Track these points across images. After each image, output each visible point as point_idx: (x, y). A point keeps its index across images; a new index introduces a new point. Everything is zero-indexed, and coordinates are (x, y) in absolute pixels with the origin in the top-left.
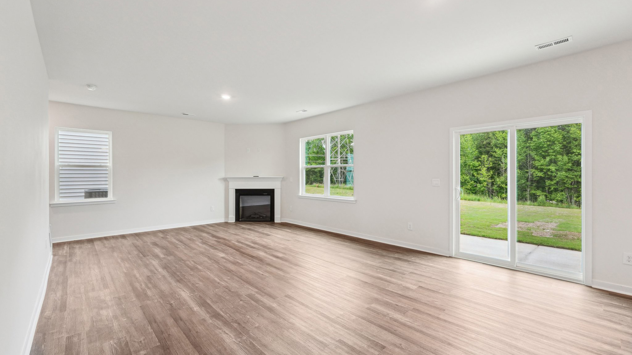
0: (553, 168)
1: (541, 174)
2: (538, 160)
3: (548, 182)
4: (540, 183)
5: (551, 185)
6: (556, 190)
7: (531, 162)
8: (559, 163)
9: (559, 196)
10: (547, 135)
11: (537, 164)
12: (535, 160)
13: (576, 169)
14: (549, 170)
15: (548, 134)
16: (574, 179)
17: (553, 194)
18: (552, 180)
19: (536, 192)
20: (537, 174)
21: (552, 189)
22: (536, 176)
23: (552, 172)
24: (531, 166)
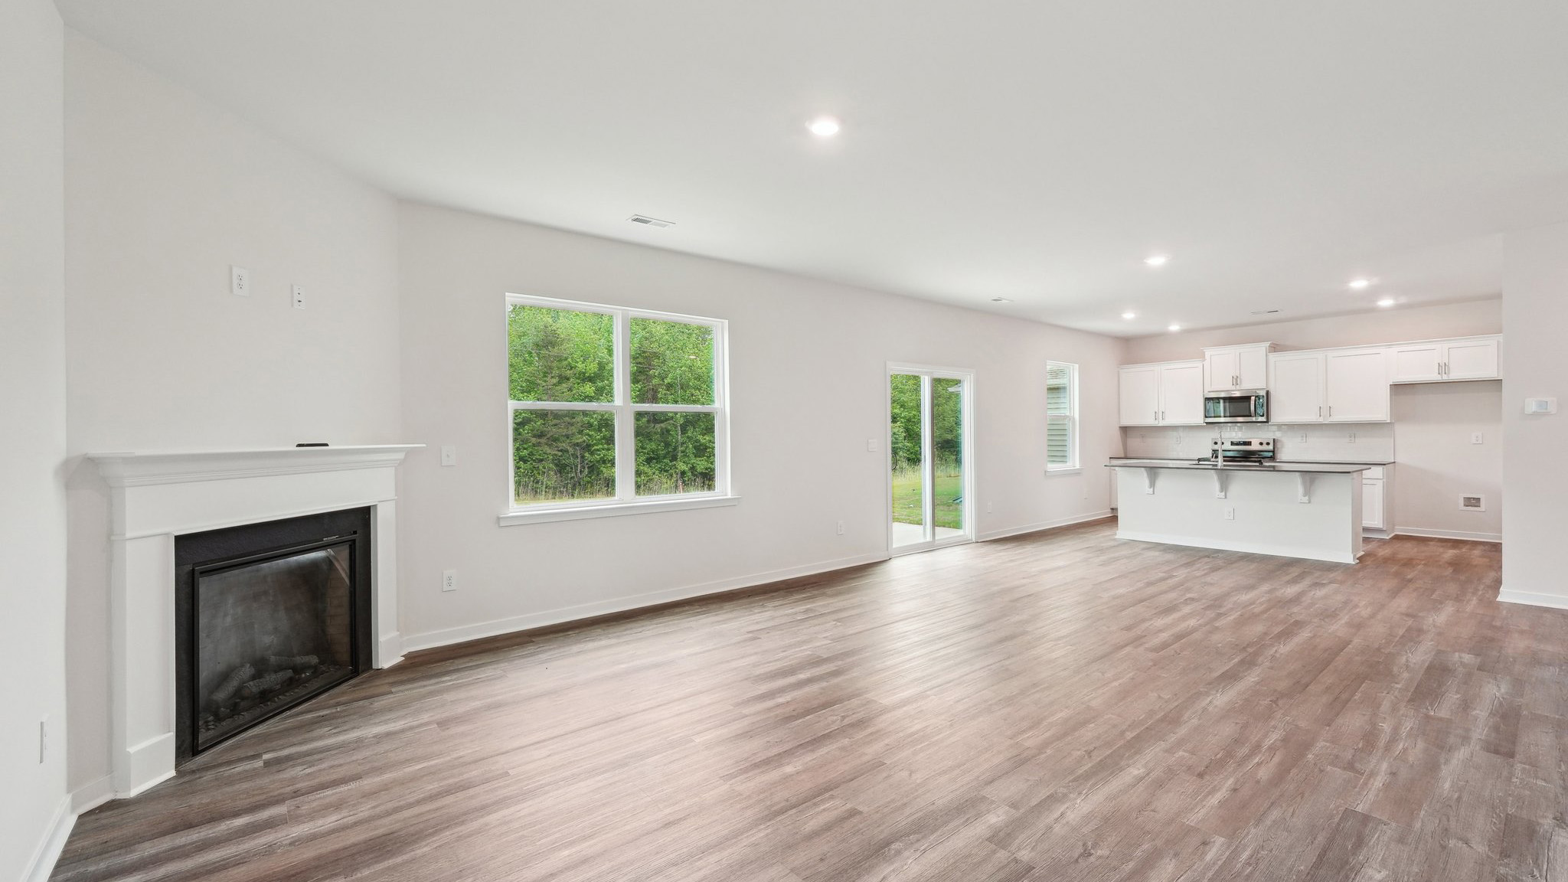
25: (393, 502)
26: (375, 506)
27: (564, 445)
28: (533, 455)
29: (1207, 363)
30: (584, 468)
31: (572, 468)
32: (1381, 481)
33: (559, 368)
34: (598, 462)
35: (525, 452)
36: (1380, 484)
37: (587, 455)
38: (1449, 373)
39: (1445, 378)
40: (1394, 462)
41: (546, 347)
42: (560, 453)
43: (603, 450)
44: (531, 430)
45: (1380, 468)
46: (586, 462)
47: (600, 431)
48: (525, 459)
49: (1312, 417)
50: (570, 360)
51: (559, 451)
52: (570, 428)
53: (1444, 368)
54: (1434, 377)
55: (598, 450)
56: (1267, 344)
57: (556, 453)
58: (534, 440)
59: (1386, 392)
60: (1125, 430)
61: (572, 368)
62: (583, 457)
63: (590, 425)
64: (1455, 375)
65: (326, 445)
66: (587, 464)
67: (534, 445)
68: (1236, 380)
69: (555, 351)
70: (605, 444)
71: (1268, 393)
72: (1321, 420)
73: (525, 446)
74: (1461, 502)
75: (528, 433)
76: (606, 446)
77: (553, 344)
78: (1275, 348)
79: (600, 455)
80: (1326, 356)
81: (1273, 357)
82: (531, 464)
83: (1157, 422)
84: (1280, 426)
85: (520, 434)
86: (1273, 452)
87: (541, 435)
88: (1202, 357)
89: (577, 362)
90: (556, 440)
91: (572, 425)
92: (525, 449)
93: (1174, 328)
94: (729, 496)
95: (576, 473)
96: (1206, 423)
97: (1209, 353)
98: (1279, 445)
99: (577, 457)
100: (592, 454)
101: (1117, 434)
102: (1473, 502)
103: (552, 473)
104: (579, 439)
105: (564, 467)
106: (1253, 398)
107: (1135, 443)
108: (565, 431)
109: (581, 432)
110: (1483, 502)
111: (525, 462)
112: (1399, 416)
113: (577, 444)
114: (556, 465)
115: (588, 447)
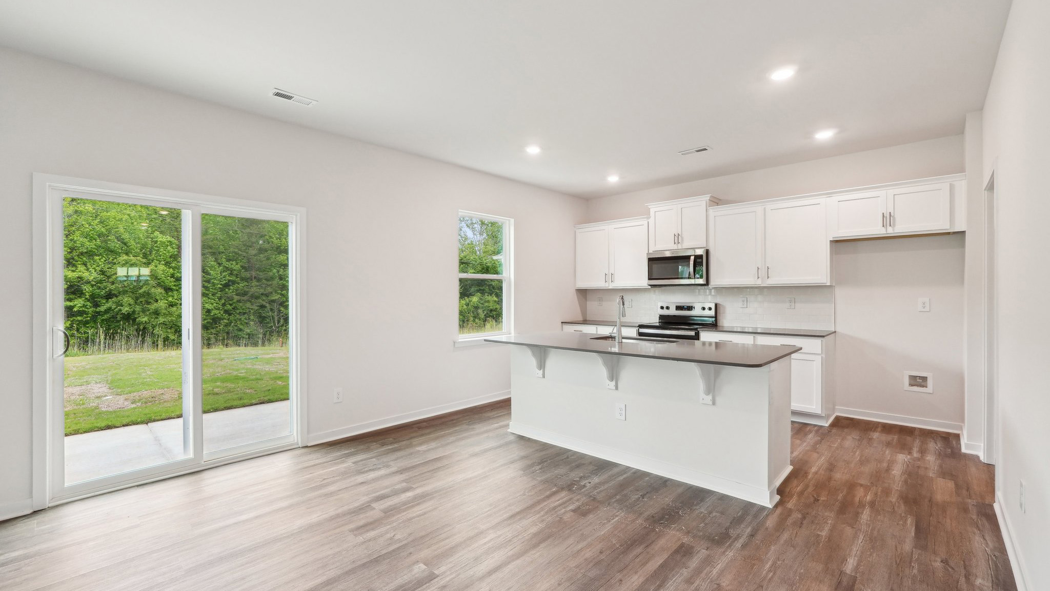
29: (651, 221)
32: (819, 358)
36: (818, 359)
38: (894, 225)
39: (890, 231)
40: (835, 332)
45: (817, 342)
49: (749, 280)
53: (888, 219)
54: (877, 230)
56: (707, 197)
59: (825, 250)
60: (583, 293)
64: (901, 228)
68: (677, 238)
71: (707, 252)
72: (759, 283)
74: (907, 381)
78: (716, 201)
80: (765, 208)
81: (714, 211)
83: (607, 285)
84: (720, 290)
86: (716, 317)
88: (647, 214)
93: (613, 179)
96: (650, 285)
97: (654, 208)
98: (720, 310)
101: (573, 297)
102: (919, 381)
106: (692, 258)
107: (593, 306)
110: (930, 382)
112: (840, 276)
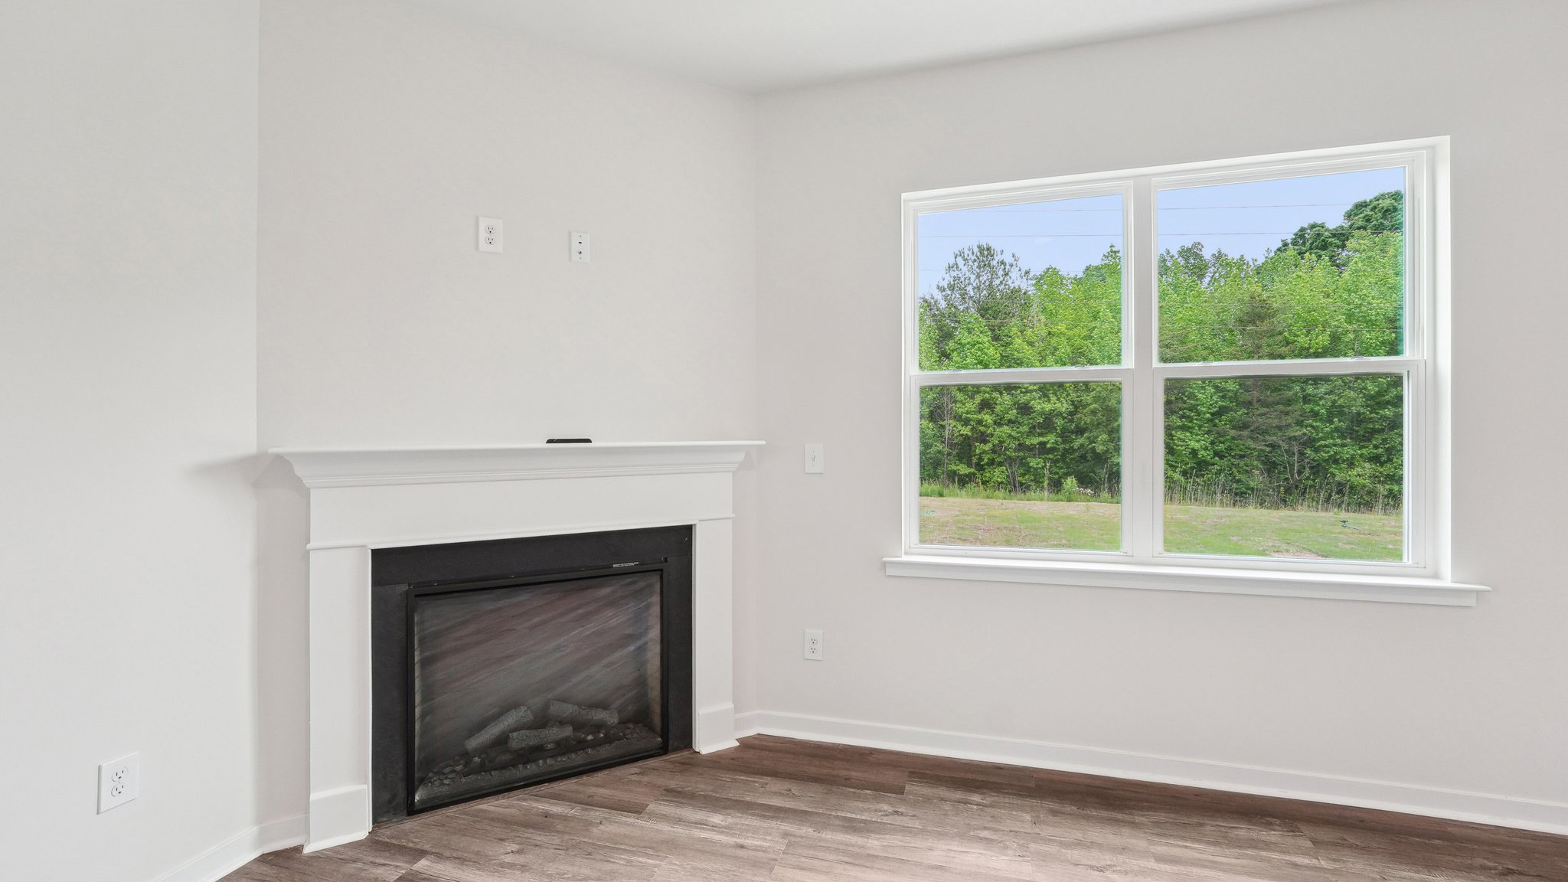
0: (988, 418)
1: (966, 431)
2: (961, 402)
3: (980, 448)
4: (964, 449)
5: (983, 453)
6: (992, 462)
7: (950, 406)
8: (998, 408)
9: (998, 474)
10: (976, 350)
11: (961, 409)
12: (955, 402)
13: (1022, 420)
14: (980, 422)
15: (979, 349)
16: (1019, 440)
17: (986, 471)
18: (985, 442)
19: (959, 467)
20: (960, 431)
21: (986, 460)
22: (958, 434)
23: (985, 426)
24: (951, 414)
25: (731, 521)
26: (695, 525)
27: (1274, 438)
28: (1232, 449)
30: (1304, 468)
31: (1285, 468)
33: (1269, 346)
34: (1326, 461)
35: (1222, 447)
37: (1308, 451)
41: (1253, 322)
42: (1268, 449)
43: (1335, 445)
44: (1230, 421)
46: (1307, 461)
47: (1331, 422)
48: (1223, 454)
50: (1286, 334)
51: (1266, 445)
52: (1284, 418)
55: (1326, 446)
57: (1264, 448)
58: (1233, 433)
61: (1288, 343)
62: (1302, 454)
63: (1315, 415)
65: (588, 441)
66: (1309, 463)
67: (1233, 438)
69: (1265, 326)
70: (1339, 437)
73: (1222, 439)
75: (1225, 424)
76: (1339, 441)
77: (1261, 317)
79: (1328, 452)
82: (1229, 460)
85: (1215, 425)
87: (1245, 426)
89: (1297, 336)
90: (1265, 432)
91: (1287, 414)
92: (1221, 442)
94: (1447, 582)
95: (1292, 475)
99: (1294, 454)
100: (1317, 450)
103: (1257, 472)
104: (1297, 432)
105: (1274, 465)
108: (1276, 422)
109: (1300, 423)
111: (1222, 457)
113: (1295, 438)
114: (1264, 463)
115: (1310, 442)
